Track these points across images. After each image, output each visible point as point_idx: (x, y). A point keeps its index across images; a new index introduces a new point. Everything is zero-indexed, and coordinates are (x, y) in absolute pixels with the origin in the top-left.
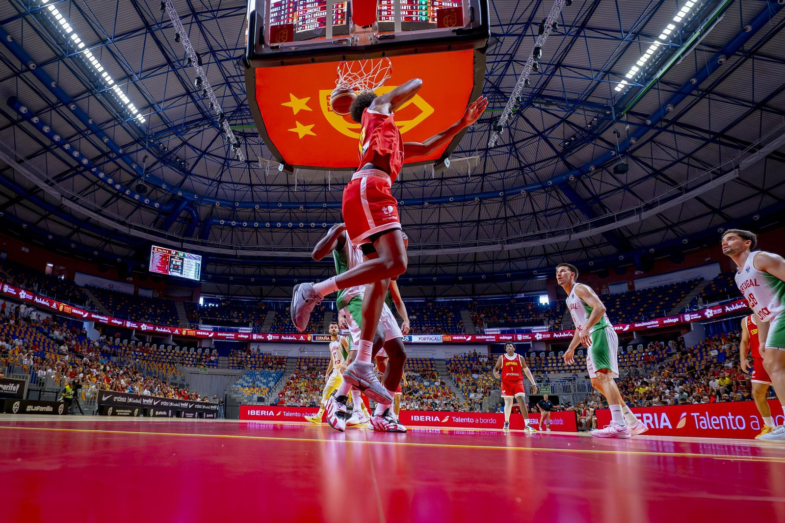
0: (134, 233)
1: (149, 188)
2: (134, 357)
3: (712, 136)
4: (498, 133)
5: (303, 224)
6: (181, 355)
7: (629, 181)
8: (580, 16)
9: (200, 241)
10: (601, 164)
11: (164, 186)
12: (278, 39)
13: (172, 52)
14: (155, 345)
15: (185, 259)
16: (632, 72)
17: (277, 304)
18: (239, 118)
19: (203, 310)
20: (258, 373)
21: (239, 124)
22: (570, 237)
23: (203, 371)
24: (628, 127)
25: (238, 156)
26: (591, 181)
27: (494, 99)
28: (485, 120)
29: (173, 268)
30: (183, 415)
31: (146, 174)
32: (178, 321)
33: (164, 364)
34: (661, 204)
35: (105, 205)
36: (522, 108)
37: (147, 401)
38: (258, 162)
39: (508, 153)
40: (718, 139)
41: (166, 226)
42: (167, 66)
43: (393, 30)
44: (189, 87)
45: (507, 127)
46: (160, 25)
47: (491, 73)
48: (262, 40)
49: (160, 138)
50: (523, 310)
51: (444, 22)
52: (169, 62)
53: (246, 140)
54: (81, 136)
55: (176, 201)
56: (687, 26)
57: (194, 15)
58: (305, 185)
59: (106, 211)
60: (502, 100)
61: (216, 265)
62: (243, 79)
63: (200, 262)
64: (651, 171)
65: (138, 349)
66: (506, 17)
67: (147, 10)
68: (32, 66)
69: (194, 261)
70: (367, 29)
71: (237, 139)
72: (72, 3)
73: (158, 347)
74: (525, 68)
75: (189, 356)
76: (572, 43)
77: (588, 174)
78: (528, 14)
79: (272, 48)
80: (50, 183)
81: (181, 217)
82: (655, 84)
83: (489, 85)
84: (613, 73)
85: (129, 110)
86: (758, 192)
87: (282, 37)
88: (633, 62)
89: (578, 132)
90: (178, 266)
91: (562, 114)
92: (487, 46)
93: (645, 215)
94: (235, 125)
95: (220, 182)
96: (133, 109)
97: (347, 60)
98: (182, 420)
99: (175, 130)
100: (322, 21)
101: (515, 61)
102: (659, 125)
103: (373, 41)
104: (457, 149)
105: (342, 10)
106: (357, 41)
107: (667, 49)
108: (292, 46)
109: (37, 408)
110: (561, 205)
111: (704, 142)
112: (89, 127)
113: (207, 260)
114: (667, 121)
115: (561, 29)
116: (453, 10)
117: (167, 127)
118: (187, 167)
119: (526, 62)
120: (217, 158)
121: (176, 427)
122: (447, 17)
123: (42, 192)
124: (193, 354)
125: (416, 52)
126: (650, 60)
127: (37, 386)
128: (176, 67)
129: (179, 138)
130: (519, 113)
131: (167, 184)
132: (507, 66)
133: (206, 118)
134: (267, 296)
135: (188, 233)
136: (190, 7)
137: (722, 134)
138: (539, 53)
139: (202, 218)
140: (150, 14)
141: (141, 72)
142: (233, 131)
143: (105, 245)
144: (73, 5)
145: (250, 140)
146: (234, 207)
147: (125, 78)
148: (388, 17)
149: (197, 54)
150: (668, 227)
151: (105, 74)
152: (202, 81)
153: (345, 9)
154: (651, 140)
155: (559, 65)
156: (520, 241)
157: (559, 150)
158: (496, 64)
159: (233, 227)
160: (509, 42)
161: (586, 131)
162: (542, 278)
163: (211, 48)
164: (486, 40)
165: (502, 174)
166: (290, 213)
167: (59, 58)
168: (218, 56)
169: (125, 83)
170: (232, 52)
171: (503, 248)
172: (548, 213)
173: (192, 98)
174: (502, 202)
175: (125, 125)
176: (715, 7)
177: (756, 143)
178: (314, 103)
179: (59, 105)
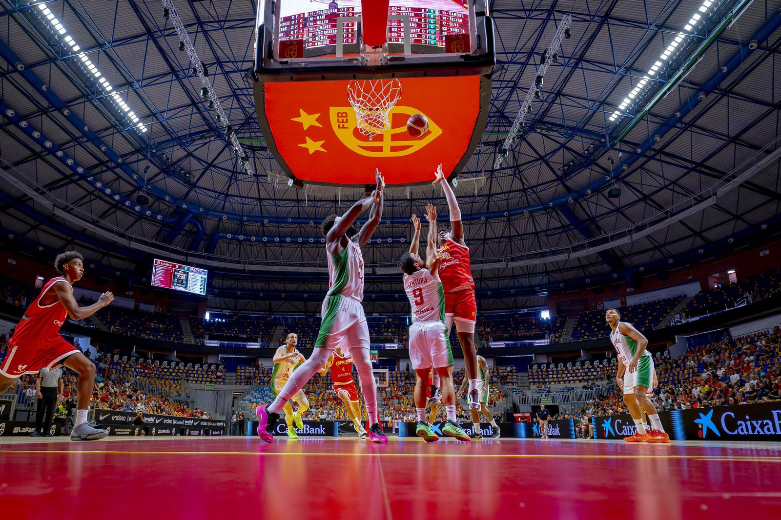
0: (135, 245)
1: (151, 200)
2: (135, 374)
3: (694, 165)
4: (503, 156)
5: (313, 240)
6: (185, 371)
7: (621, 205)
8: (578, 49)
9: (206, 254)
10: (597, 188)
11: (167, 198)
12: (287, 54)
13: (176, 61)
14: (158, 361)
15: (190, 273)
16: (625, 104)
17: (287, 319)
18: (247, 131)
19: (209, 326)
20: (267, 388)
21: (248, 138)
22: (569, 256)
23: (209, 387)
24: (621, 154)
25: (246, 170)
26: (588, 204)
27: (500, 123)
28: (491, 142)
29: (177, 283)
30: (187, 432)
31: (148, 185)
32: (183, 337)
33: (167, 381)
34: (650, 226)
35: (103, 216)
36: (525, 132)
37: (149, 419)
38: (267, 176)
39: (512, 175)
40: (698, 168)
41: (169, 239)
42: (171, 75)
43: (403, 52)
44: (194, 98)
45: (511, 150)
46: (163, 32)
47: (496, 98)
48: (270, 55)
49: (163, 149)
50: (526, 325)
51: (452, 47)
52: (173, 71)
53: (254, 153)
54: (76, 143)
55: (180, 214)
56: (672, 64)
57: (199, 24)
58: (315, 201)
59: (103, 222)
60: (507, 124)
61: (223, 280)
62: (251, 92)
63: (206, 277)
64: (641, 196)
65: (139, 366)
66: (510, 45)
67: (149, 16)
68: (19, 67)
69: (200, 275)
70: (377, 50)
71: (245, 152)
72: (66, 3)
73: (161, 364)
74: (528, 96)
75: (194, 372)
76: (571, 73)
77: (585, 197)
78: (530, 44)
79: (281, 63)
80: (41, 191)
81: (185, 230)
82: (644, 115)
83: (494, 109)
84: (608, 104)
85: (129, 118)
86: (732, 217)
87: (292, 53)
88: (625, 94)
89: (576, 158)
90: (182, 280)
91: (562, 140)
92: (493, 73)
93: (636, 236)
94: (243, 138)
95: (227, 195)
96: (133, 117)
97: (358, 79)
98: (187, 438)
99: (179, 140)
100: (332, 39)
101: (519, 88)
102: (648, 154)
103: (383, 62)
104: (465, 169)
105: (353, 29)
106: (367, 61)
107: (655, 84)
108: (302, 62)
109: (25, 430)
110: (561, 225)
111: (687, 171)
112: (84, 134)
113: (213, 274)
114: (654, 150)
115: (561, 60)
116: (460, 36)
117: (170, 138)
118: (192, 179)
119: (529, 89)
120: (224, 171)
121: (179, 445)
122: (455, 43)
123: (31, 201)
124: (198, 370)
125: (425, 75)
126: (640, 93)
127: (25, 406)
128: (181, 77)
129: (184, 149)
130: (522, 138)
131: (170, 196)
132: (511, 93)
133: (212, 130)
134: (276, 311)
135: (194, 246)
136: (196, 16)
137: (701, 164)
138: (541, 81)
139: (208, 232)
140: (152, 20)
141: (143, 80)
142: (241, 144)
143: (103, 258)
144: (66, 6)
145: (258, 154)
146: (242, 222)
147: (125, 84)
148: (398, 39)
149: (203, 64)
150: (656, 248)
151: (102, 80)
152: (208, 92)
153: (356, 29)
154: (641, 167)
155: (559, 94)
156: (523, 259)
157: (559, 174)
158: (501, 90)
159: (240, 241)
160: (513, 69)
161: (583, 157)
162: (544, 294)
163: (217, 59)
164: (492, 67)
165: (507, 195)
166: (300, 228)
167: (51, 60)
168: (225, 67)
169: (124, 90)
170: (239, 64)
171: (507, 266)
172: (549, 233)
173: (198, 108)
174: (506, 221)
175: (125, 133)
176: (696, 48)
177: (731, 173)
178: (325, 119)
179: (50, 110)
